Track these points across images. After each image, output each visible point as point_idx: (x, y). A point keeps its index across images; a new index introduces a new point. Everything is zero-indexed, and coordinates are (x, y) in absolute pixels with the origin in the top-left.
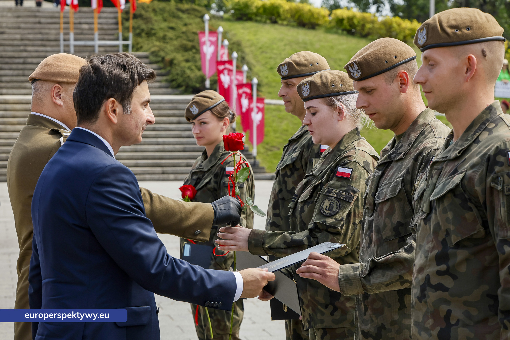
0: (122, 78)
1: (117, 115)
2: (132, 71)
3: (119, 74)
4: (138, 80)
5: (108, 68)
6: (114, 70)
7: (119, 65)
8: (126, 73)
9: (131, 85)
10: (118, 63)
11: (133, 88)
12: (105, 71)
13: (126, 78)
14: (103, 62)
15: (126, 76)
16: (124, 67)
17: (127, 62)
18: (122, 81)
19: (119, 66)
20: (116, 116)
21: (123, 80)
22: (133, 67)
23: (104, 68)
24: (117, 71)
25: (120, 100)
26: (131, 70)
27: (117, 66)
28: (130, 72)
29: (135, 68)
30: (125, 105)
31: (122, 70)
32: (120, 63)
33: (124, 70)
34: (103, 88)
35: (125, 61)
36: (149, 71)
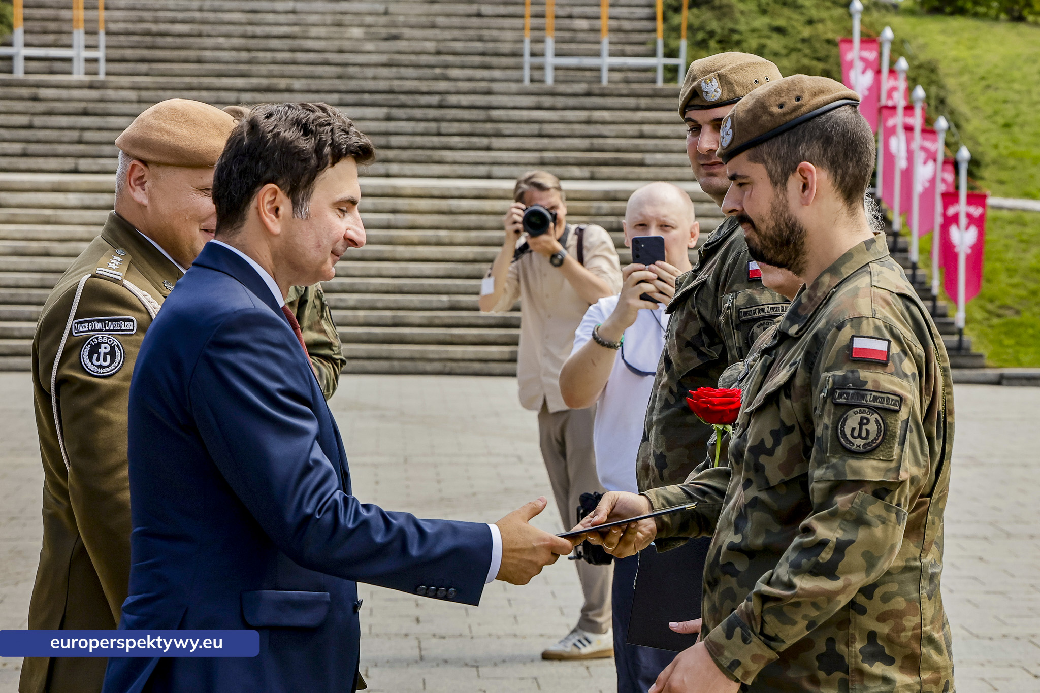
0: (296, 149)
1: (281, 218)
2: (322, 138)
3: (292, 142)
4: (330, 157)
5: (276, 126)
6: (285, 131)
7: (297, 122)
8: (307, 139)
9: (313, 162)
10: (297, 119)
11: (318, 171)
12: (266, 133)
13: (304, 150)
14: (269, 116)
15: (306, 144)
16: (306, 130)
17: (316, 120)
18: (296, 155)
19: (298, 126)
20: (279, 221)
21: (298, 153)
22: (324, 131)
23: (267, 126)
24: (290, 134)
25: (289, 189)
26: (320, 136)
27: (293, 125)
28: (315, 140)
29: (327, 132)
30: (299, 200)
31: (302, 133)
32: (300, 120)
33: (305, 134)
34: (257, 163)
35: (312, 116)
36: (357, 142)
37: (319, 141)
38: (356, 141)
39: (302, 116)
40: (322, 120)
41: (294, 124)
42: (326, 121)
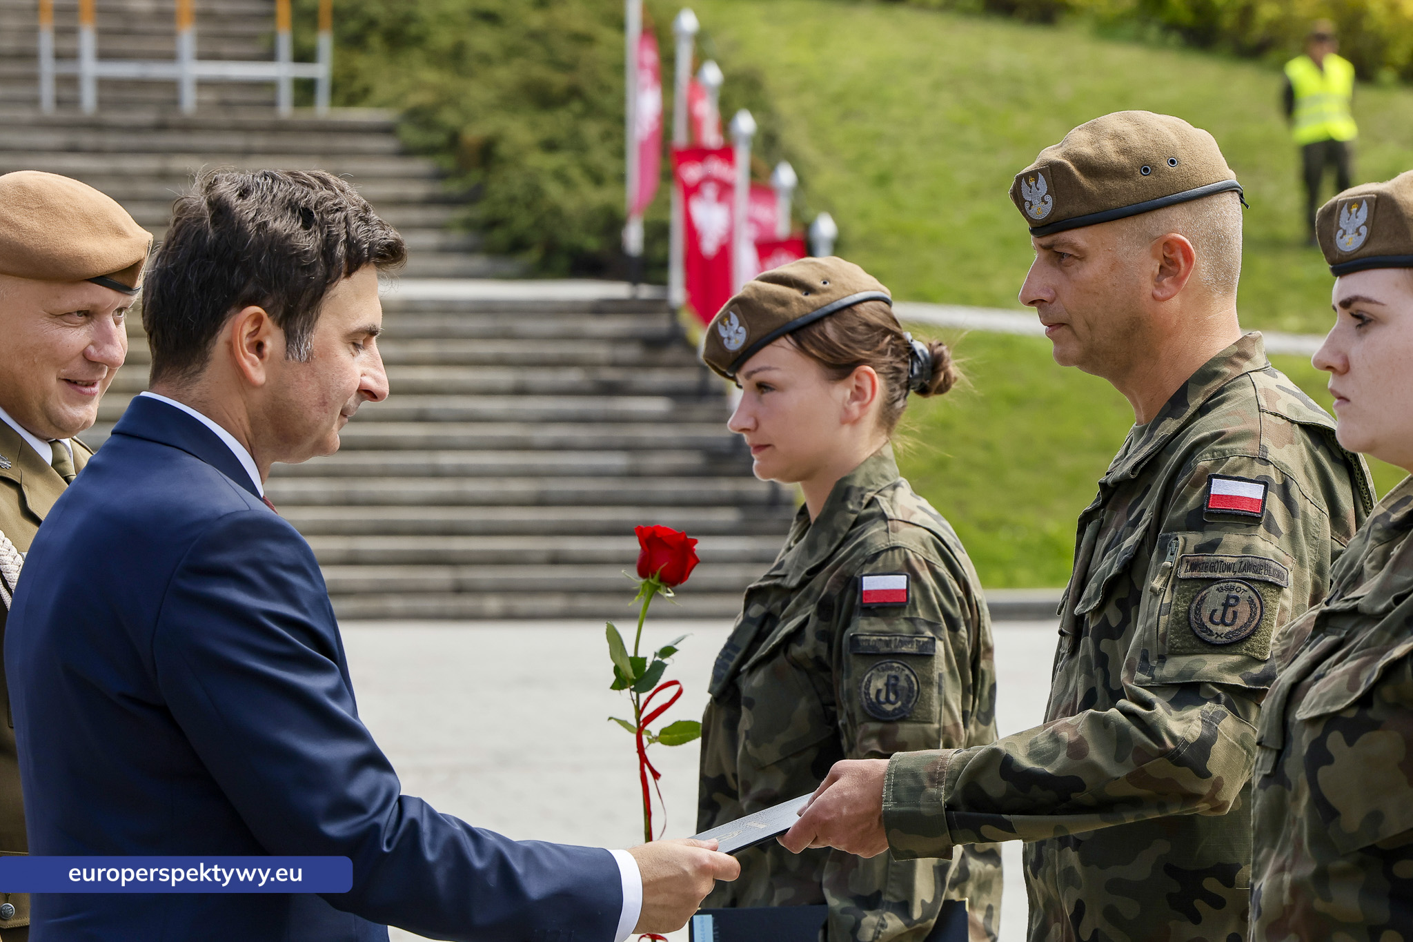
0: (294, 249)
1: (267, 359)
2: (331, 231)
3: (289, 236)
4: (343, 262)
5: (258, 211)
6: (276, 220)
7: (291, 207)
8: (310, 234)
9: (320, 272)
11: (327, 284)
12: (245, 222)
13: (308, 250)
14: (244, 193)
15: (309, 242)
16: (306, 217)
17: (320, 203)
18: (295, 258)
19: (293, 211)
20: (264, 364)
21: (297, 255)
22: (334, 221)
23: (245, 212)
24: (284, 225)
25: (280, 314)
26: (328, 227)
27: (284, 210)
28: (322, 234)
29: (339, 222)
30: (295, 332)
31: (300, 224)
32: (296, 203)
33: (307, 225)
34: (231, 273)
35: (314, 197)
36: (385, 239)
37: (328, 235)
38: (383, 237)
39: (298, 194)
40: (330, 203)
41: (287, 209)
42: (335, 205)
